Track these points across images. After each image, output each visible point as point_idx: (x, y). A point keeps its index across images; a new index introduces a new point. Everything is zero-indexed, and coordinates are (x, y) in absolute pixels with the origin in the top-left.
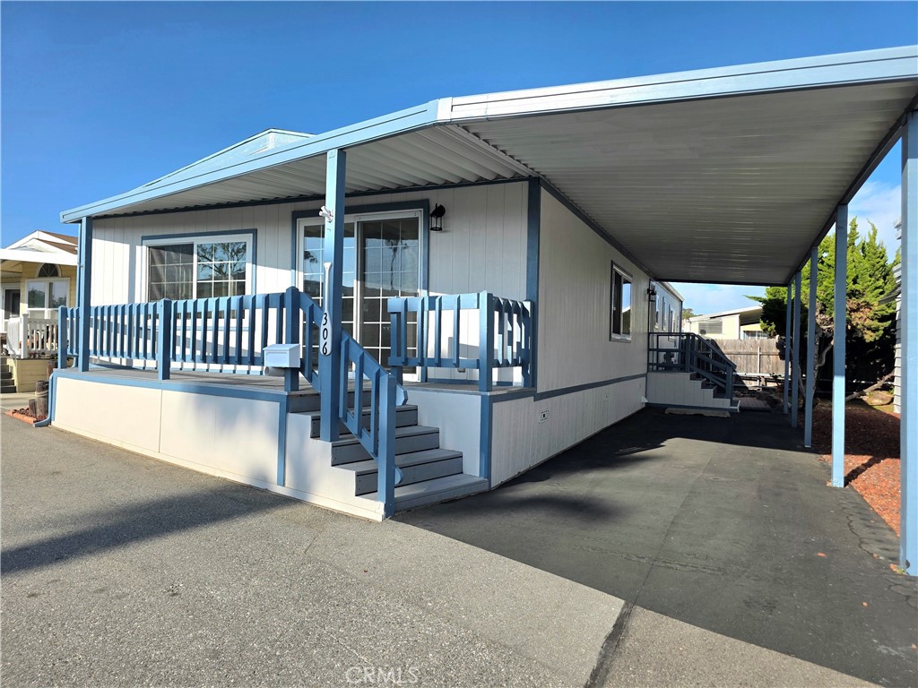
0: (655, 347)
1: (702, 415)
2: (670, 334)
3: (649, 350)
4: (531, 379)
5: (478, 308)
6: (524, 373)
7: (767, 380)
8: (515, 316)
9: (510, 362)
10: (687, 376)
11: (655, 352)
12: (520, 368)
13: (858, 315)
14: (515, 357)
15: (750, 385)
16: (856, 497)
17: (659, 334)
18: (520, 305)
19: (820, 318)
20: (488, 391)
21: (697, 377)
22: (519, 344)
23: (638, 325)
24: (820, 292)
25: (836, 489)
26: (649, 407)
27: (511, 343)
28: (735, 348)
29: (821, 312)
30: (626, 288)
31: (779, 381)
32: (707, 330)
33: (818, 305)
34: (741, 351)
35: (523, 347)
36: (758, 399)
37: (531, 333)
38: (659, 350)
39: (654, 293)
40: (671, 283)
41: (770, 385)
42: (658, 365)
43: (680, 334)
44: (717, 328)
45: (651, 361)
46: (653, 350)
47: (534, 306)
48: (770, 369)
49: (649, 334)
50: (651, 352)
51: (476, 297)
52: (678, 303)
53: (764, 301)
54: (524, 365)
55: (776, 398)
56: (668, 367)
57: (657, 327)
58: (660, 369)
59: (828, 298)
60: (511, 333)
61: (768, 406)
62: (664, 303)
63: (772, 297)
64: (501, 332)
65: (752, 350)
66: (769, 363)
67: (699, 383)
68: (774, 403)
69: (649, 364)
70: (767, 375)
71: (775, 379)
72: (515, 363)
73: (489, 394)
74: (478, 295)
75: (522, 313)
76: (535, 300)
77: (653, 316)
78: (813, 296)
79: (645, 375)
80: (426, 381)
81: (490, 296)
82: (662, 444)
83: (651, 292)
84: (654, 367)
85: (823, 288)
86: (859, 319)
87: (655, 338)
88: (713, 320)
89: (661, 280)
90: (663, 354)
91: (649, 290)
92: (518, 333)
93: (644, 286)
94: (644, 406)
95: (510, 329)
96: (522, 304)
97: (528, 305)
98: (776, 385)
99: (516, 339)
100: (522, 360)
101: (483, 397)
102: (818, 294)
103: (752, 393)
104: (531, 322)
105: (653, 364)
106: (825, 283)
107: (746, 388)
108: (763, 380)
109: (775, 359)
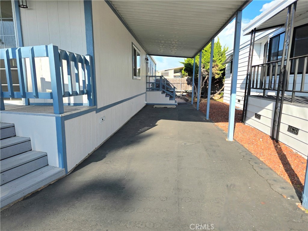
0: (148, 82)
1: (167, 107)
2: (152, 76)
3: (147, 83)
4: (93, 101)
5: (47, 56)
6: (89, 98)
7: (183, 92)
8: (80, 65)
9: (78, 92)
10: (160, 92)
11: (148, 84)
12: (87, 95)
13: (214, 69)
14: (82, 89)
15: (178, 94)
16: (241, 146)
17: (150, 77)
18: (82, 57)
19: (203, 70)
20: (60, 114)
21: (163, 92)
22: (84, 82)
23: (143, 73)
24: (203, 60)
25: (230, 142)
26: (147, 105)
27: (78, 80)
28: (173, 81)
29: (203, 68)
30: (138, 57)
31: (187, 92)
32: (164, 75)
33: (202, 65)
34: (175, 82)
35: (87, 83)
36: (181, 99)
37: (92, 74)
38: (150, 83)
39: (148, 60)
40: (152, 56)
41: (184, 94)
42: (149, 89)
43: (155, 76)
44: (167, 74)
45: (147, 87)
46: (148, 83)
47: (92, 58)
48: (184, 89)
49: (146, 76)
50: (147, 84)
51: (45, 48)
52: (155, 65)
53: (185, 64)
54: (88, 93)
55: (187, 99)
56: (153, 90)
57: (149, 74)
58: (150, 90)
59: (206, 63)
60: (77, 75)
61: (185, 102)
62: (151, 64)
63: (188, 62)
64: (69, 73)
65: (178, 82)
66: (184, 86)
67: (164, 95)
68: (187, 100)
69: (147, 88)
70: (184, 91)
71: (186, 92)
72: (82, 93)
73: (60, 115)
74: (47, 47)
75: (84, 62)
76: (92, 55)
77: (147, 70)
78: (201, 62)
79: (146, 93)
80: (29, 104)
81: (55, 48)
82: (156, 124)
83: (147, 59)
84: (148, 89)
85: (204, 59)
86: (215, 70)
87: (148, 78)
88: (166, 71)
89: (150, 55)
90: (150, 84)
91: (146, 59)
92: (83, 74)
93: (144, 57)
94: (145, 105)
95: (76, 72)
96: (85, 58)
97: (88, 58)
98: (186, 94)
99: (81, 78)
100: (87, 91)
101: (57, 118)
102: (202, 61)
103: (179, 97)
104: (91, 67)
105: (148, 88)
106: (205, 57)
107: (176, 95)
108: (182, 92)
109: (186, 85)
